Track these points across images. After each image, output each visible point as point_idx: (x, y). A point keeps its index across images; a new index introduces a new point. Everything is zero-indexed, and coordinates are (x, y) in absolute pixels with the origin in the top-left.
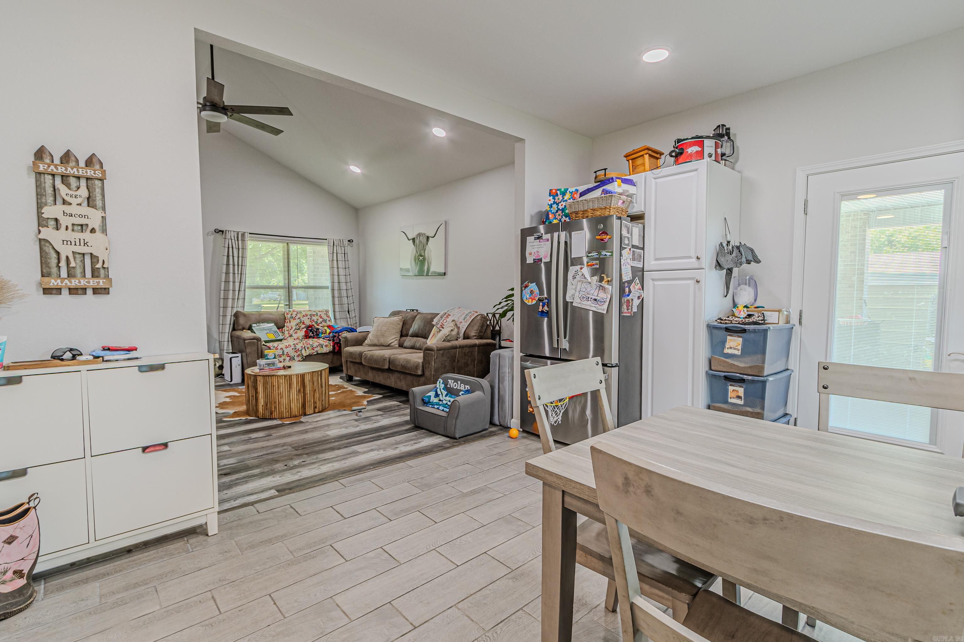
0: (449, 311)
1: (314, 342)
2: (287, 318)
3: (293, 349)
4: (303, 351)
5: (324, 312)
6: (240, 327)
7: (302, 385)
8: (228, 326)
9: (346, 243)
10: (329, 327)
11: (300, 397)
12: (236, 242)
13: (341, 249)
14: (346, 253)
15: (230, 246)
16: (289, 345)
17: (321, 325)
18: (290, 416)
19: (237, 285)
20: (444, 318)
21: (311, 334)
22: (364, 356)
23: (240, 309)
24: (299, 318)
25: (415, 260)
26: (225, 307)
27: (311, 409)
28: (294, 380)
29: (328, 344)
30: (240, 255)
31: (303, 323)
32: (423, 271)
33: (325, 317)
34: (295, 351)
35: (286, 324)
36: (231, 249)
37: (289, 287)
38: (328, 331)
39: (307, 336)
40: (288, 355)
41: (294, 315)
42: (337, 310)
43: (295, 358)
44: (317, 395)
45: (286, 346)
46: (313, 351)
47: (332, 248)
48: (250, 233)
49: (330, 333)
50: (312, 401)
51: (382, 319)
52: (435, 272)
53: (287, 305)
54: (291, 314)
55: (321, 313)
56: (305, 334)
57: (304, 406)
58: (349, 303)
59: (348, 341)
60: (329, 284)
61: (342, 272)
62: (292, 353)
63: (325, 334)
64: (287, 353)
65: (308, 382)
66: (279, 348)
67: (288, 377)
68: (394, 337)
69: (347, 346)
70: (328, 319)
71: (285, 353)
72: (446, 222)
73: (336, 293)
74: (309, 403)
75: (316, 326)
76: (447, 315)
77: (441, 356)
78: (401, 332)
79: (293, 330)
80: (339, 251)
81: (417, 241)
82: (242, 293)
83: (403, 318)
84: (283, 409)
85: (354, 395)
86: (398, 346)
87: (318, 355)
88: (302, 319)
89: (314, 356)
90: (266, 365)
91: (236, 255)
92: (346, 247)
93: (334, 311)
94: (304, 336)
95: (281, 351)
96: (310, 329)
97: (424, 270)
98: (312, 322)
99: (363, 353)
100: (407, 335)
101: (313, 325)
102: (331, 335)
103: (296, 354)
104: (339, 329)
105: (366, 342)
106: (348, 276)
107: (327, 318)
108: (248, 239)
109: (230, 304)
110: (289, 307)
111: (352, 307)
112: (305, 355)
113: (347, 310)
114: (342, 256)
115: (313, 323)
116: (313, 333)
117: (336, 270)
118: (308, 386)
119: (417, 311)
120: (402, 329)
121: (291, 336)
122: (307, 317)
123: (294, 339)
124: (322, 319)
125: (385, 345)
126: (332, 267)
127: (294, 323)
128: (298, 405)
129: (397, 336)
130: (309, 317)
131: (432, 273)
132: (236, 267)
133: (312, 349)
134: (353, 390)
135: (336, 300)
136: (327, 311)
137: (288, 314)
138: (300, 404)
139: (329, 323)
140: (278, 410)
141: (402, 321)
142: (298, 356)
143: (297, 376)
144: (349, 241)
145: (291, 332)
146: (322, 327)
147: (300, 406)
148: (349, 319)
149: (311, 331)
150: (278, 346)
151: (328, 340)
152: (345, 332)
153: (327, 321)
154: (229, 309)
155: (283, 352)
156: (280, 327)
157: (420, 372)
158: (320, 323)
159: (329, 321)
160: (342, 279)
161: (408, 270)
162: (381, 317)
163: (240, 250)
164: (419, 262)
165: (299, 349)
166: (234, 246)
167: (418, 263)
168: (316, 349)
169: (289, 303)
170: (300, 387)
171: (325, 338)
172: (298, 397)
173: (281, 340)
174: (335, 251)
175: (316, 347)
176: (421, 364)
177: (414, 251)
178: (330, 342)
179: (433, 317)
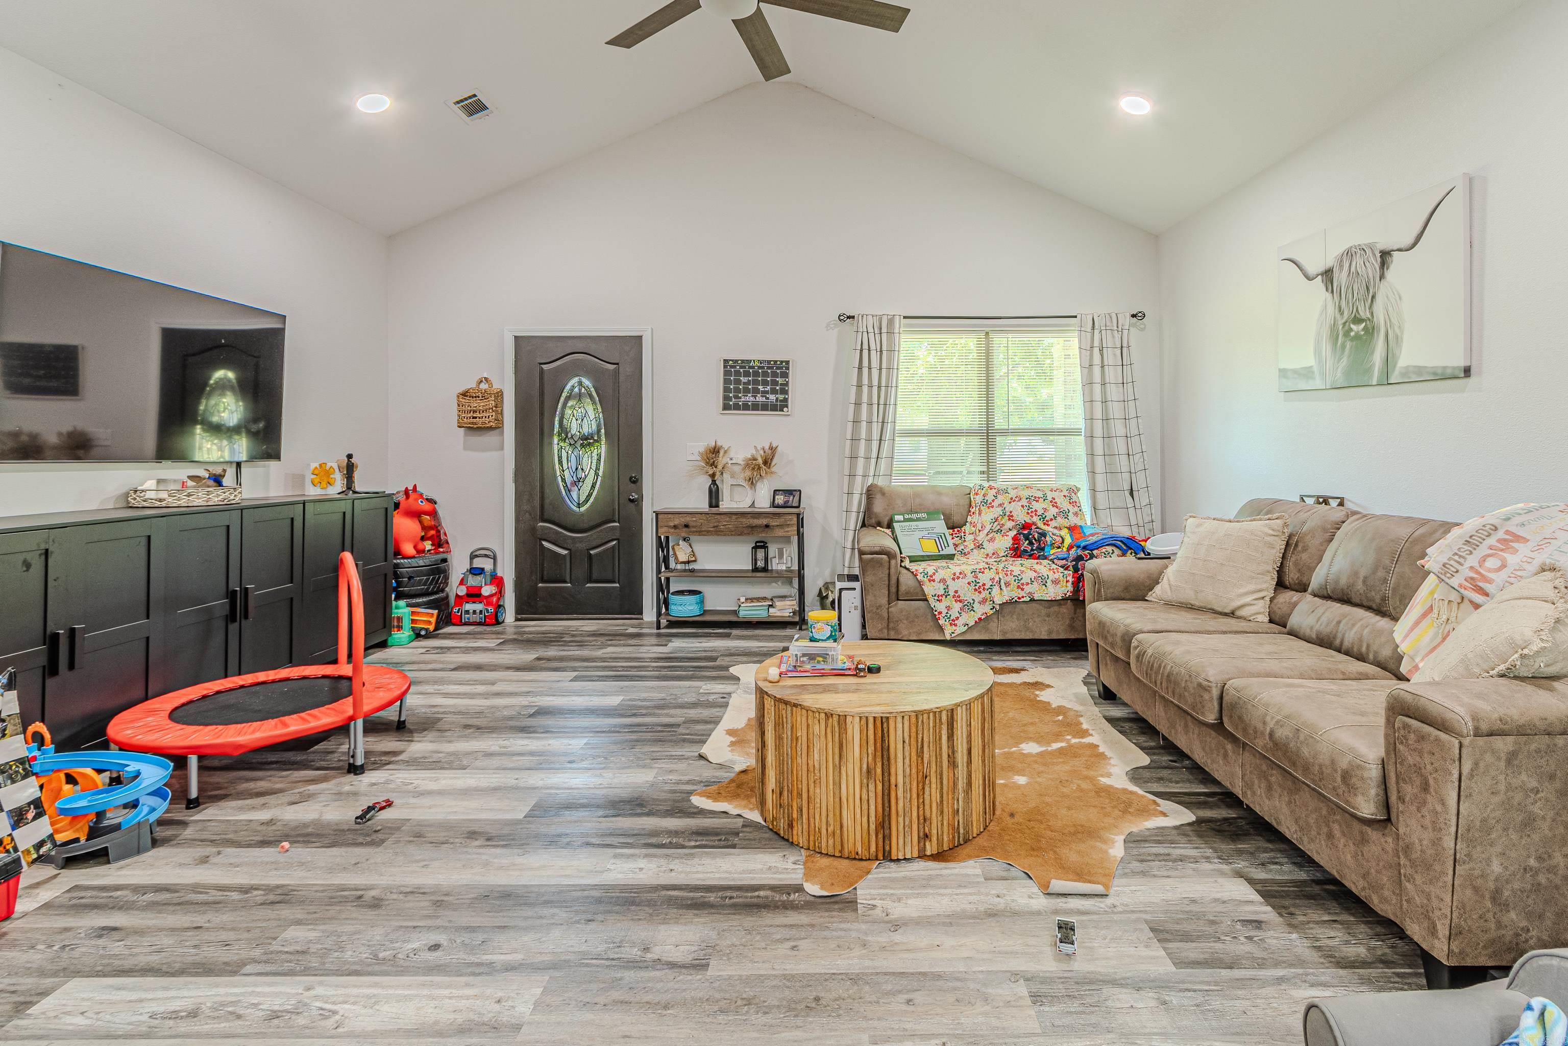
0: (1517, 520)
1: (1025, 568)
2: (973, 504)
3: (969, 583)
4: (996, 591)
5: (1065, 491)
6: (873, 521)
7: (879, 754)
8: (854, 515)
9: (1126, 320)
10: (1072, 529)
11: (872, 795)
12: (878, 336)
13: (1113, 337)
14: (1125, 345)
15: (865, 346)
16: (960, 573)
17: (1053, 524)
18: (841, 852)
19: (876, 428)
20: (1483, 550)
21: (1025, 545)
22: (1136, 648)
23: (881, 482)
24: (1000, 505)
25: (1334, 338)
26: (852, 476)
27: (908, 839)
28: (854, 730)
29: (1061, 578)
30: (884, 366)
31: (1011, 518)
32: (1369, 371)
33: (1064, 504)
34: (976, 590)
35: (969, 519)
36: (865, 353)
37: (988, 433)
38: (1068, 540)
39: (1017, 552)
40: (959, 597)
41: (990, 498)
42: (1100, 486)
43: (976, 606)
44: (934, 792)
45: (954, 574)
46: (1022, 594)
47: (1089, 335)
48: (904, 317)
49: (1070, 547)
50: (915, 814)
51: (1209, 525)
52: (1419, 370)
53: (983, 473)
54: (984, 496)
55: (1054, 494)
56: (1013, 544)
57: (884, 825)
58: (1133, 471)
59: (1100, 583)
60: (1081, 424)
61: (1114, 392)
62: (968, 594)
63: (1059, 548)
64: (956, 592)
65: (900, 746)
66: (937, 577)
67: (836, 718)
68: (1252, 587)
69: (1098, 598)
70: (1073, 510)
71: (952, 593)
72: (1471, 180)
73: (1099, 443)
74: (901, 820)
75: (1040, 524)
76: (1500, 534)
77: (1502, 764)
78: (1281, 571)
79: (986, 532)
80: (1108, 342)
81: (1341, 278)
82: (886, 445)
83: (1286, 525)
84: (819, 821)
85: (1092, 779)
86: (1267, 619)
87: (1034, 605)
88: (1009, 508)
89: (1024, 606)
90: (805, 659)
91: (875, 364)
92: (1126, 332)
93: (1093, 490)
94: (1010, 549)
95: (942, 586)
96: (1026, 532)
97: (1374, 364)
98: (1032, 517)
99: (1135, 634)
100: (1302, 588)
101: (1034, 524)
102: (1073, 552)
103: (978, 597)
104: (1094, 539)
105: (1158, 589)
106: (1132, 404)
107: (1070, 507)
108: (902, 329)
109: (860, 471)
110: (988, 477)
111: (1140, 482)
112: (999, 600)
113: (1127, 487)
114: (1115, 355)
115: (1035, 519)
116: (1031, 543)
117: (1097, 388)
118: (900, 760)
119: (1341, 504)
120: (1282, 563)
121: (980, 546)
122: (1020, 504)
123: (987, 555)
124: (1057, 510)
125: (1220, 610)
126: (1088, 383)
127: (988, 516)
128: (865, 819)
129: (1264, 586)
130: (1024, 502)
131: (1403, 374)
132: (875, 389)
133: (1018, 587)
134: (1101, 749)
135: (1100, 462)
136: (1074, 490)
137: (977, 494)
138: (872, 819)
139: (1073, 520)
140: (805, 821)
141: (1285, 537)
142: (984, 601)
143: (864, 721)
144: (1134, 316)
145: (981, 537)
146: (1056, 528)
147: (873, 827)
148: (1131, 511)
149: (1027, 537)
150: (934, 574)
151: (1062, 567)
152: (1109, 549)
153: (1070, 514)
154: (859, 480)
155: (946, 589)
156: (954, 526)
157: (1367, 807)
158: (1051, 520)
159: (1076, 514)
160: (1116, 410)
161: (1306, 373)
162: (1209, 518)
163: (885, 353)
164: (1348, 344)
165: (984, 585)
166: (873, 346)
167: (1343, 347)
168: (1028, 589)
169: (988, 468)
170: (870, 759)
171: (1055, 561)
172: (864, 791)
173: (951, 557)
174: (1096, 343)
175: (1028, 584)
176: (1374, 772)
177: (1331, 310)
178: (1066, 572)
179: (1423, 536)
